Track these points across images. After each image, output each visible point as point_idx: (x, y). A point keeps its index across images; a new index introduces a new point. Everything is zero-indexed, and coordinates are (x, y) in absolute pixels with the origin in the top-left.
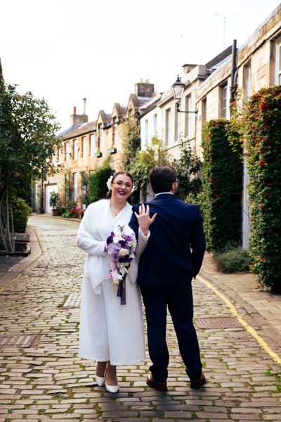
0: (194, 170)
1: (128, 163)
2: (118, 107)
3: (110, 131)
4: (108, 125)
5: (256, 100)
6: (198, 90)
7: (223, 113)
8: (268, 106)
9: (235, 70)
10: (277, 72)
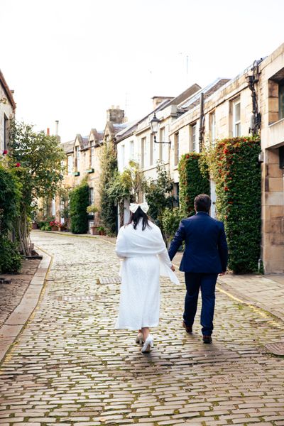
0: (169, 190)
1: (107, 182)
2: (95, 133)
3: (88, 153)
4: (85, 147)
5: (221, 146)
6: (171, 125)
7: (193, 146)
8: (229, 152)
9: (202, 115)
10: (234, 123)
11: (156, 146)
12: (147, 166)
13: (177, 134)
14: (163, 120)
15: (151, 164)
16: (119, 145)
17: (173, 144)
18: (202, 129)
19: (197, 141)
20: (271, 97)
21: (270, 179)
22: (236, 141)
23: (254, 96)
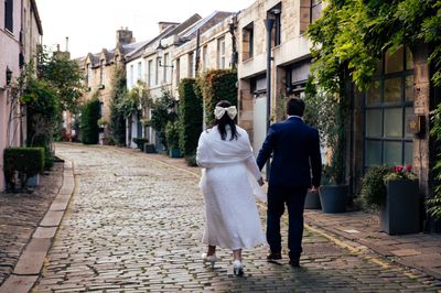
0: (171, 106)
1: (116, 97)
2: (105, 51)
3: (98, 71)
4: (96, 65)
5: (209, 76)
6: (174, 52)
7: (191, 71)
8: (215, 80)
9: (198, 47)
10: (221, 56)
11: (161, 69)
12: (153, 85)
13: (178, 60)
14: (167, 47)
15: (157, 83)
16: (128, 65)
17: (175, 68)
18: (198, 59)
19: (194, 68)
20: (244, 41)
21: (244, 102)
22: (219, 72)
23: (234, 39)
